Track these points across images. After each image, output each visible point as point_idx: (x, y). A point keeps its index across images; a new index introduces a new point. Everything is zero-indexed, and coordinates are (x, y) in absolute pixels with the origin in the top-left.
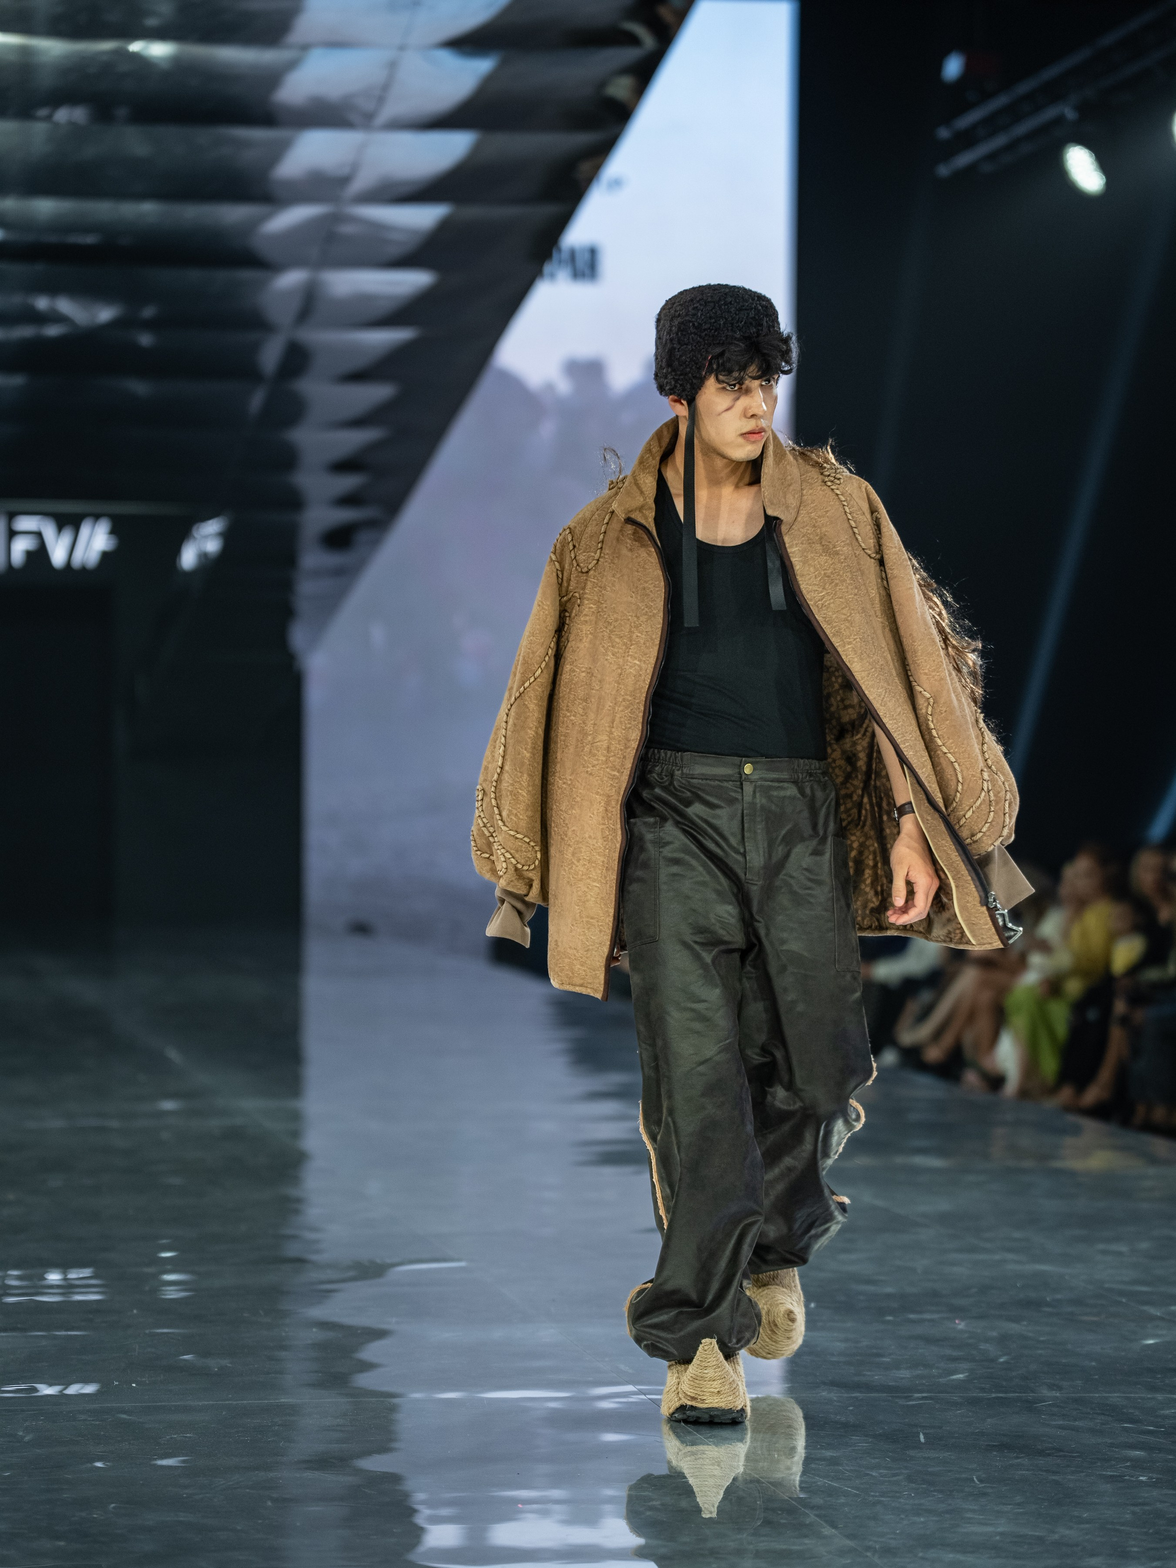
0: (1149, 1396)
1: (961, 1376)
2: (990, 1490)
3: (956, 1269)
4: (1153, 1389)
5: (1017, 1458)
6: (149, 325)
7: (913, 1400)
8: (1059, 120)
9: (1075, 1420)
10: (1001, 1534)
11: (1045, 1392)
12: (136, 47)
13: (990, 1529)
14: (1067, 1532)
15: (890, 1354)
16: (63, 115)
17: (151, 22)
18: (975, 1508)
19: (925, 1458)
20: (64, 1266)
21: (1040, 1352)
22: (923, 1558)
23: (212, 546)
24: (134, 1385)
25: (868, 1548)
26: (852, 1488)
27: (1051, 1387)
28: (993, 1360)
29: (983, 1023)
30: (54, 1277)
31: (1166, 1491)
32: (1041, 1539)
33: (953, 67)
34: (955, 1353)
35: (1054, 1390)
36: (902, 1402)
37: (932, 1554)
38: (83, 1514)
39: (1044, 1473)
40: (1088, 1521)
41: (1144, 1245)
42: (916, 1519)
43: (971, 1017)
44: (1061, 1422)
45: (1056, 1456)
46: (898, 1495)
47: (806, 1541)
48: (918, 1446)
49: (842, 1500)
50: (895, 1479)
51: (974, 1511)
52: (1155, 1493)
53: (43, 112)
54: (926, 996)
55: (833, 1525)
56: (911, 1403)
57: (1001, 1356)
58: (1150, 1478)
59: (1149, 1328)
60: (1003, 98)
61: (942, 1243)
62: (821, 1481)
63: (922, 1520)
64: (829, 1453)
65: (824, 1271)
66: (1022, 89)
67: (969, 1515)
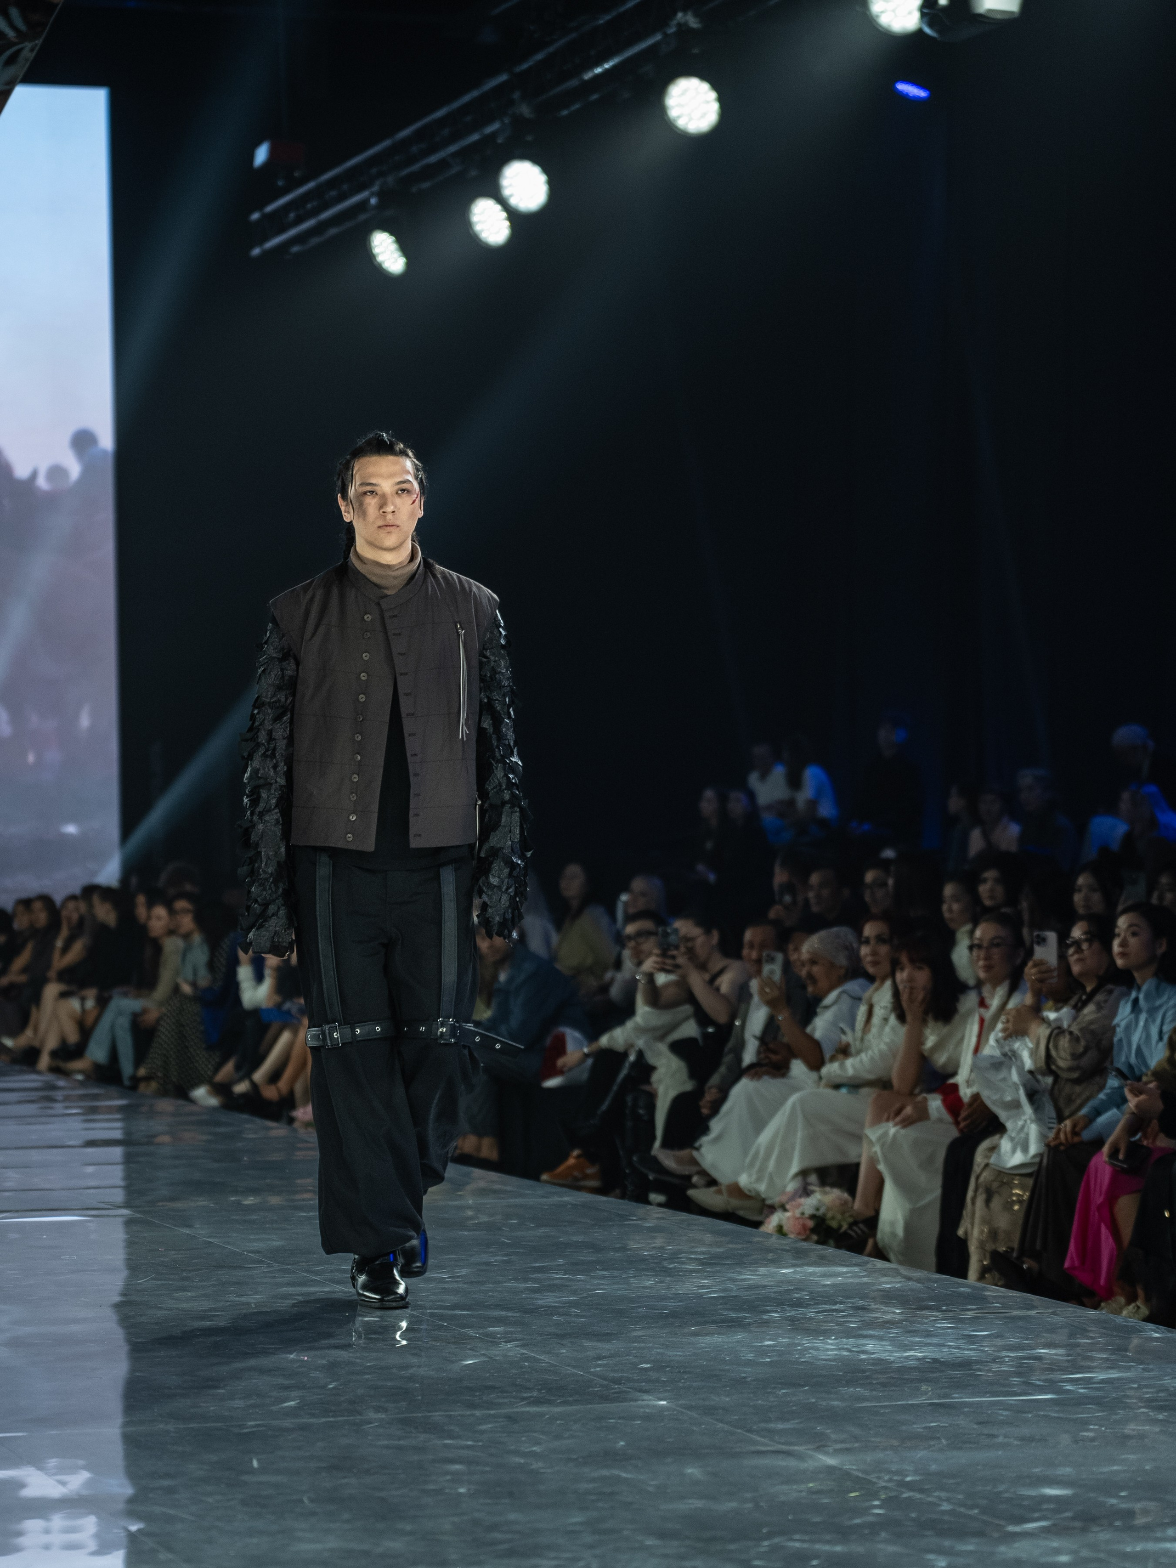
0: (468, 1413)
1: (292, 1403)
2: (320, 1510)
4: (472, 1406)
5: (345, 1477)
7: (247, 1428)
8: (363, 206)
9: (399, 1440)
10: (329, 1550)
11: (372, 1415)
13: (318, 1546)
14: (392, 1544)
15: (225, 1385)
18: (306, 1527)
19: (258, 1482)
26: (189, 1514)
27: (378, 1409)
28: (324, 1387)
31: (484, 1501)
32: (366, 1553)
33: (261, 155)
34: (287, 1382)
35: (379, 1412)
36: (236, 1430)
39: (369, 1491)
40: (411, 1533)
41: (464, 1271)
42: (249, 1540)
44: (386, 1442)
45: (381, 1474)
46: (232, 1519)
48: (252, 1471)
49: (178, 1526)
50: (229, 1503)
51: (303, 1530)
52: (474, 1503)
55: (170, 1549)
56: (246, 1431)
57: (331, 1383)
58: (469, 1489)
59: (469, 1349)
60: (311, 185)
61: (274, 1277)
62: (158, 1509)
63: (255, 1541)
64: (166, 1483)
65: (161, 1308)
66: (328, 176)
67: (299, 1534)
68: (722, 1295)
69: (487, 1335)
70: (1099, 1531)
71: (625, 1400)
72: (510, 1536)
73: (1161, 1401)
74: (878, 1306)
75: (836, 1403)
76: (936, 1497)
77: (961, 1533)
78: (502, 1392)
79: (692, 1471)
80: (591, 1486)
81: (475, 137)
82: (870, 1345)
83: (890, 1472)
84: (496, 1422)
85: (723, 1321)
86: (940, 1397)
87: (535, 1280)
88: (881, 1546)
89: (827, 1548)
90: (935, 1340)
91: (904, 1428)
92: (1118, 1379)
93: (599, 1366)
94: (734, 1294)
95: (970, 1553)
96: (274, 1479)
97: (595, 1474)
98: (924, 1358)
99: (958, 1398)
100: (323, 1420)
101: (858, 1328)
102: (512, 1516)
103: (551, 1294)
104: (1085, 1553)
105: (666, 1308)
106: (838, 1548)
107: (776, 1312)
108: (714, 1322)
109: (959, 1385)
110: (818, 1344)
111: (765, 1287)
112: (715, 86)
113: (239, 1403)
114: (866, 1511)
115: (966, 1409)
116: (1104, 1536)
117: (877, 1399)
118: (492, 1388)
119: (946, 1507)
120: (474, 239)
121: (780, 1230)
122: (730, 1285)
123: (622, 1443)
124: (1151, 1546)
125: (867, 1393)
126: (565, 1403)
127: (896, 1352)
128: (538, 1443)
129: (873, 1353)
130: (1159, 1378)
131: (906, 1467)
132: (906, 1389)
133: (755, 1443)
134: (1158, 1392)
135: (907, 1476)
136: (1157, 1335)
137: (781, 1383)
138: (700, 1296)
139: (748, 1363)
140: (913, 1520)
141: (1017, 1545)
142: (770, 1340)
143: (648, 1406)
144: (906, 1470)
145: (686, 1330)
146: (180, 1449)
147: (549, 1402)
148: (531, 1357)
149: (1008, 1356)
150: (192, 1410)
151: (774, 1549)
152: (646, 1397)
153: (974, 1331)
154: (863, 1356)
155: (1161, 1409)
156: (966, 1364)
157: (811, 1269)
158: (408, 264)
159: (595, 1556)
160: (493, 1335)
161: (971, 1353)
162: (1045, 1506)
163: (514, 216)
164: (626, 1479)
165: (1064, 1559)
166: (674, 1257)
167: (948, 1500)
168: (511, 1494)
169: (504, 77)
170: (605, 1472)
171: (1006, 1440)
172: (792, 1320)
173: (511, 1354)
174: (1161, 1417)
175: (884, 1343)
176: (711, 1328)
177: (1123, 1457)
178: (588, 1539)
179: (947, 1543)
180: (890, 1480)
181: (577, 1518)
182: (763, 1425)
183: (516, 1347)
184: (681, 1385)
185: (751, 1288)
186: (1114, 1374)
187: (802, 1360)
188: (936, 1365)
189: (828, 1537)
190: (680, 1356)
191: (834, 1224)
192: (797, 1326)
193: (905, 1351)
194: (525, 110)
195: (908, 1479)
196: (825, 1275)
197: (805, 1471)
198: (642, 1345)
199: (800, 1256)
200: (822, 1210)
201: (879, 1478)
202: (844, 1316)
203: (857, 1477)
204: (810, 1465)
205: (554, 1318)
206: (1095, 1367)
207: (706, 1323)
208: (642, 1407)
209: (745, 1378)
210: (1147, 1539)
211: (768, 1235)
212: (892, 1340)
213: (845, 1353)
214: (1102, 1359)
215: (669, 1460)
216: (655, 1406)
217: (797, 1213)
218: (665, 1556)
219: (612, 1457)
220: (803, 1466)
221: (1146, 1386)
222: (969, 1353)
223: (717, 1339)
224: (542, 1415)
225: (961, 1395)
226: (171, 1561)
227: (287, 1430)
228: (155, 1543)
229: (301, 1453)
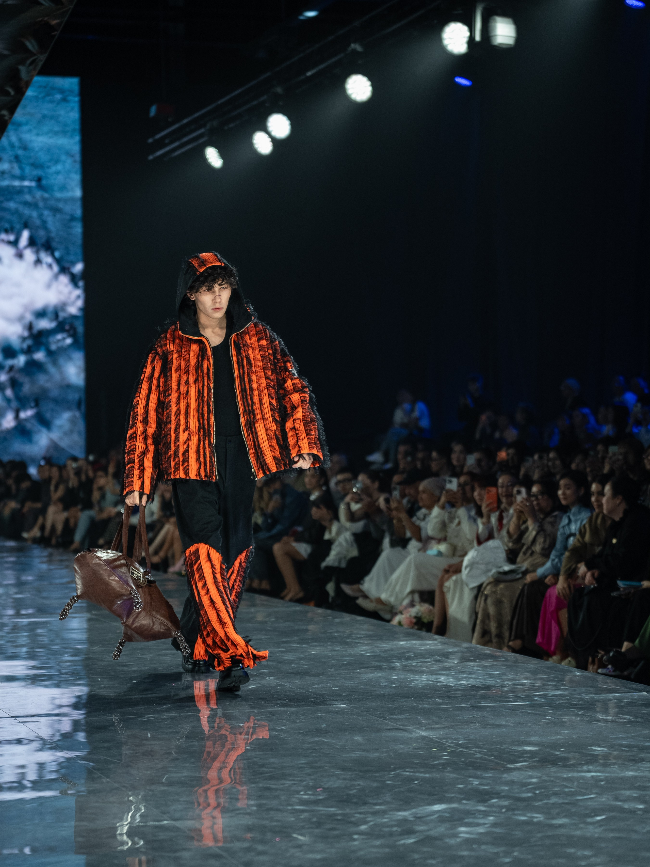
1: (167, 706)
2: (180, 757)
3: (165, 658)
4: (254, 707)
5: (192, 742)
7: (145, 718)
8: (202, 136)
9: (218, 724)
10: (185, 777)
11: (205, 712)
13: (180, 775)
18: (173, 765)
19: (150, 744)
22: (149, 790)
25: (124, 787)
26: (117, 760)
31: (258, 753)
33: (153, 111)
35: (209, 710)
36: (140, 719)
37: (153, 787)
42: (146, 772)
44: (212, 725)
46: (138, 762)
48: (147, 739)
49: (112, 766)
50: (136, 754)
51: (172, 767)
52: (253, 754)
55: (108, 777)
58: (251, 747)
59: (253, 681)
60: (176, 126)
61: (159, 646)
62: (102, 757)
63: (149, 772)
64: (106, 745)
65: (104, 661)
66: (185, 121)
67: (170, 769)
68: (372, 654)
69: (260, 674)
70: (550, 767)
71: (326, 704)
72: (271, 770)
73: (581, 705)
74: (446, 660)
75: (426, 706)
76: (473, 750)
77: (486, 769)
78: (267, 701)
79: (358, 738)
80: (309, 745)
81: (255, 103)
82: (443, 679)
83: (453, 739)
84: (264, 715)
85: (372, 667)
86: (475, 703)
87: (283, 647)
88: (447, 774)
89: (422, 775)
90: (473, 676)
91: (458, 718)
92: (560, 695)
93: (314, 688)
94: (378, 654)
95: (490, 777)
96: (158, 743)
97: (311, 740)
98: (468, 685)
99: (484, 703)
100: (182, 714)
101: (437, 670)
102: (272, 760)
103: (291, 654)
104: (544, 778)
105: (346, 660)
106: (427, 775)
107: (398, 662)
108: (368, 667)
109: (484, 697)
110: (418, 677)
111: (392, 650)
112: (370, 79)
114: (439, 758)
115: (488, 709)
116: (554, 769)
117: (446, 704)
118: (263, 699)
119: (478, 755)
120: (255, 152)
121: (400, 623)
122: (376, 650)
123: (325, 725)
124: (575, 774)
125: (441, 701)
126: (297, 706)
127: (455, 682)
128: (284, 725)
129: (444, 682)
130: (579, 694)
131: (460, 737)
132: (459, 699)
133: (388, 725)
134: (579, 701)
135: (460, 741)
136: (579, 674)
137: (400, 697)
138: (361, 655)
139: (385, 687)
140: (462, 762)
141: (512, 774)
142: (395, 676)
143: (337, 707)
144: (459, 738)
145: (355, 671)
147: (290, 706)
148: (281, 684)
149: (508, 684)
151: (397, 776)
152: (336, 703)
153: (491, 672)
154: (439, 684)
155: (581, 709)
156: (488, 688)
157: (414, 642)
158: (224, 163)
159: (312, 779)
160: (263, 673)
161: (491, 682)
162: (525, 755)
163: (274, 140)
164: (326, 742)
165: (534, 780)
166: (349, 636)
167: (480, 752)
168: (271, 750)
169: (268, 74)
170: (317, 739)
171: (507, 724)
172: (406, 666)
173: (271, 683)
174: (580, 713)
175: (449, 677)
176: (368, 670)
177: (562, 732)
178: (308, 771)
179: (479, 773)
180: (452, 743)
181: (303, 761)
182: (391, 716)
183: (274, 679)
184: (352, 697)
185: (386, 651)
186: (558, 693)
187: (410, 686)
188: (474, 688)
189: (422, 770)
190: (352, 684)
191: (425, 621)
192: (407, 669)
193: (459, 681)
194: (279, 90)
195: (460, 742)
196: (421, 645)
197: (411, 738)
198: (334, 678)
199: (408, 636)
200: (420, 614)
201: (446, 742)
202: (430, 665)
203: (436, 741)
204: (414, 735)
205: (293, 665)
206: (548, 689)
207: (364, 668)
208: (334, 708)
209: (383, 694)
210: (574, 771)
211: (394, 626)
212: (453, 676)
213: (431, 682)
214: (552, 685)
215: (347, 733)
216: (340, 707)
217: (408, 615)
218: (345, 779)
219: (319, 732)
220: (410, 736)
221: (573, 698)
222: (490, 682)
223: (370, 675)
224: (286, 712)
225: (486, 702)
226: (108, 782)
227: (164, 719)
228: (101, 773)
229: (171, 730)
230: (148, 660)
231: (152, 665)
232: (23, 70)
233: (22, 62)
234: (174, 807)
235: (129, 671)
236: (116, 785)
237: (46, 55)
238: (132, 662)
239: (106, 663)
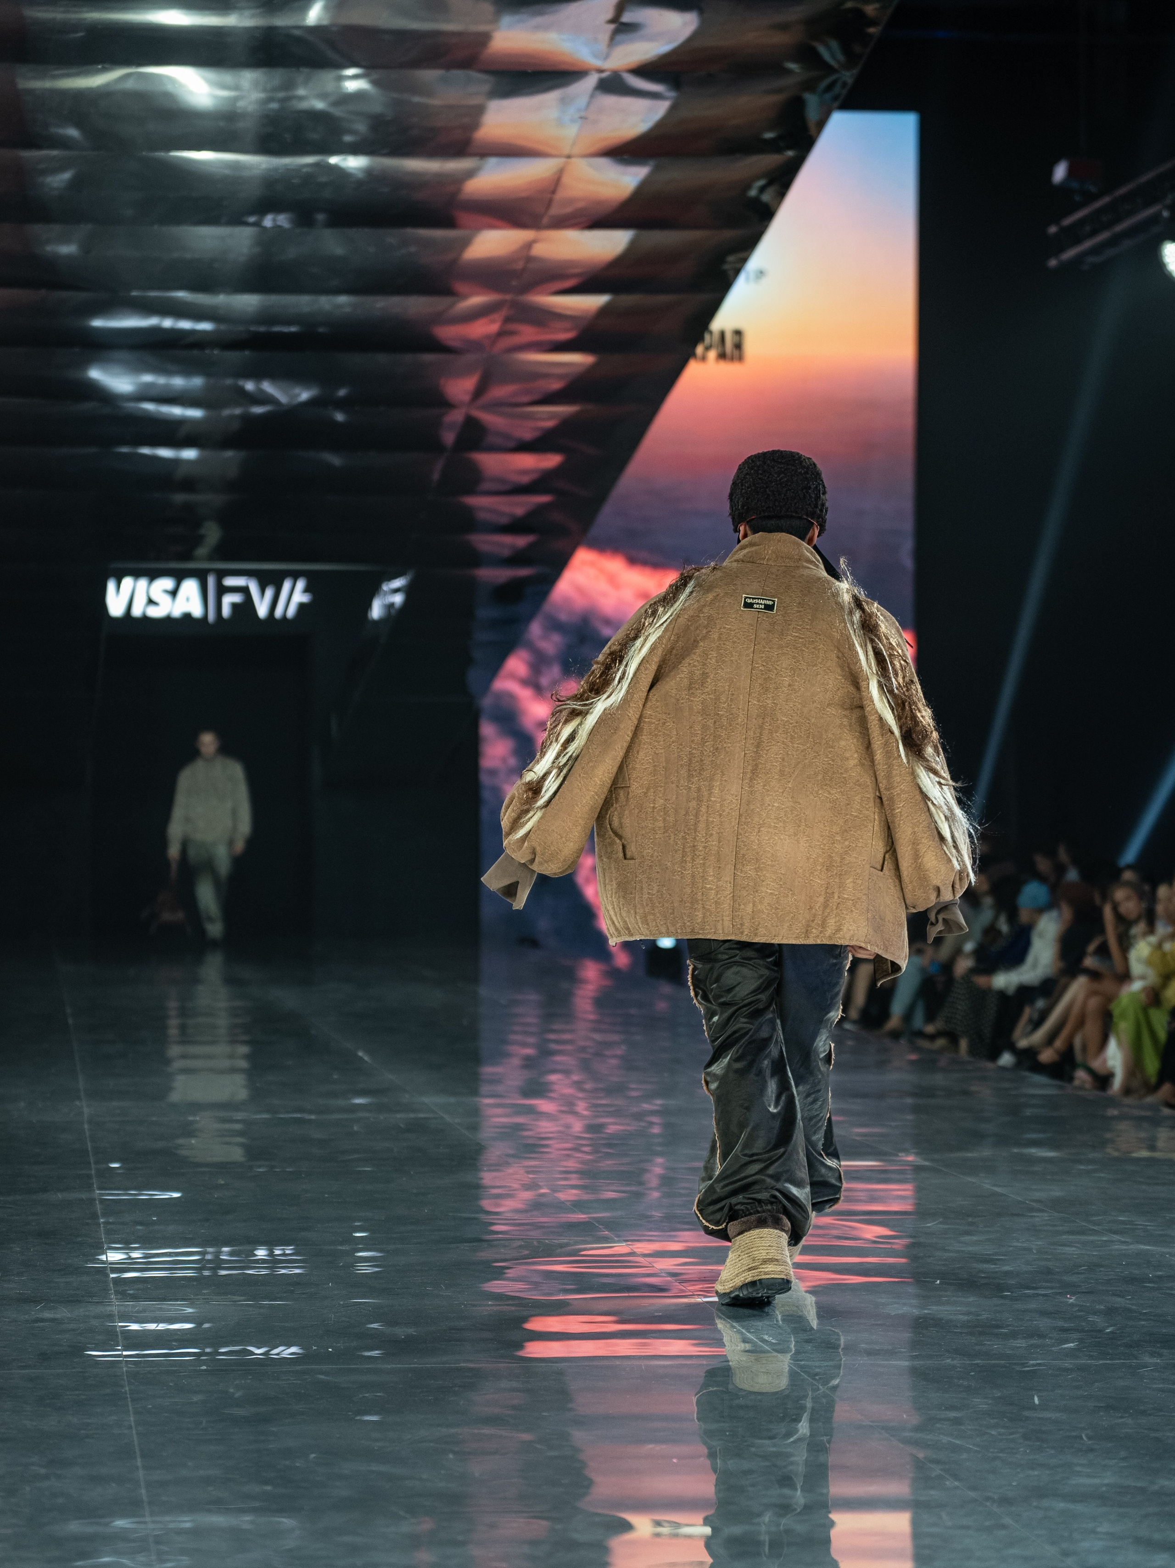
1: (1072, 1345)
2: (1097, 1447)
3: (1068, 1250)
5: (1122, 1417)
6: (341, 404)
7: (1028, 1367)
8: (1155, 219)
10: (1107, 1485)
11: (1148, 1359)
12: (333, 160)
13: (1097, 1481)
14: (1166, 1483)
15: (1008, 1326)
16: (268, 221)
17: (348, 138)
18: (1084, 1462)
19: (1039, 1418)
20: (270, 1244)
21: (1143, 1323)
22: (1036, 1507)
23: (398, 599)
24: (330, 1350)
25: (988, 1499)
26: (974, 1445)
27: (1152, 1354)
28: (1101, 1331)
29: (1092, 1028)
30: (261, 1253)
32: (1143, 1490)
33: (1060, 172)
34: (1067, 1325)
35: (1155, 1357)
36: (1018, 1368)
37: (1045, 1503)
38: (287, 1463)
39: (1146, 1431)
42: (1031, 1472)
43: (1081, 1023)
44: (1161, 1386)
45: (1157, 1416)
46: (1014, 1451)
47: (933, 1492)
48: (1033, 1408)
49: (964, 1456)
50: (1011, 1437)
51: (1082, 1465)
53: (252, 219)
54: (1040, 1004)
55: (956, 1477)
56: (1027, 1369)
57: (1108, 1327)
60: (1106, 199)
61: (1055, 1226)
62: (945, 1439)
63: (1036, 1473)
64: (952, 1414)
65: (949, 1251)
66: (1122, 191)
67: (1078, 1469)
96: (1053, 1415)
100: (1101, 1362)
113: (1021, 1343)
146: (966, 1383)
150: (977, 1348)
226: (957, 1488)
227: (1066, 1370)
228: (941, 1470)
229: (1080, 1392)
230: (1035, 1252)
231: (1042, 1263)
232: (812, 101)
233: (809, 86)
234: (1086, 1545)
235: (996, 1272)
236: (972, 1494)
237: (855, 71)
238: (1003, 1255)
239: (951, 1254)
